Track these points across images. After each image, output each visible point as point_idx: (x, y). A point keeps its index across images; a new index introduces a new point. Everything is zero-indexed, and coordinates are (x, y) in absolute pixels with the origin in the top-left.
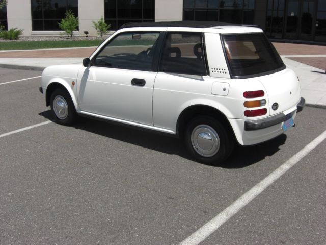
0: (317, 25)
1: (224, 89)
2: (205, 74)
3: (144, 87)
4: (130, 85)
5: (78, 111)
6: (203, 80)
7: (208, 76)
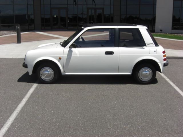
0: (68, 21)
1: (155, 51)
2: (144, 46)
3: (113, 55)
4: (105, 55)
5: (62, 74)
6: (144, 48)
7: (146, 47)
